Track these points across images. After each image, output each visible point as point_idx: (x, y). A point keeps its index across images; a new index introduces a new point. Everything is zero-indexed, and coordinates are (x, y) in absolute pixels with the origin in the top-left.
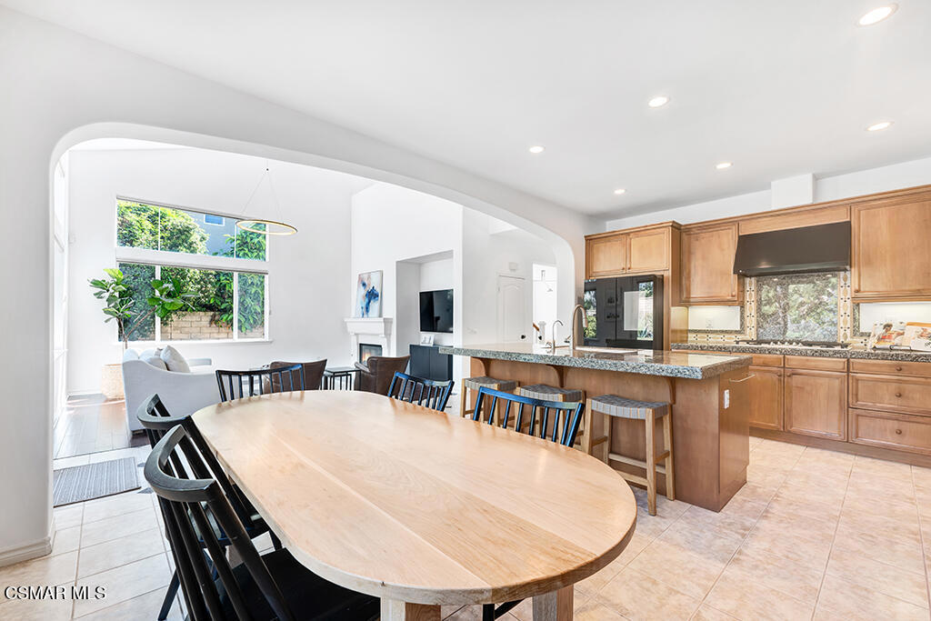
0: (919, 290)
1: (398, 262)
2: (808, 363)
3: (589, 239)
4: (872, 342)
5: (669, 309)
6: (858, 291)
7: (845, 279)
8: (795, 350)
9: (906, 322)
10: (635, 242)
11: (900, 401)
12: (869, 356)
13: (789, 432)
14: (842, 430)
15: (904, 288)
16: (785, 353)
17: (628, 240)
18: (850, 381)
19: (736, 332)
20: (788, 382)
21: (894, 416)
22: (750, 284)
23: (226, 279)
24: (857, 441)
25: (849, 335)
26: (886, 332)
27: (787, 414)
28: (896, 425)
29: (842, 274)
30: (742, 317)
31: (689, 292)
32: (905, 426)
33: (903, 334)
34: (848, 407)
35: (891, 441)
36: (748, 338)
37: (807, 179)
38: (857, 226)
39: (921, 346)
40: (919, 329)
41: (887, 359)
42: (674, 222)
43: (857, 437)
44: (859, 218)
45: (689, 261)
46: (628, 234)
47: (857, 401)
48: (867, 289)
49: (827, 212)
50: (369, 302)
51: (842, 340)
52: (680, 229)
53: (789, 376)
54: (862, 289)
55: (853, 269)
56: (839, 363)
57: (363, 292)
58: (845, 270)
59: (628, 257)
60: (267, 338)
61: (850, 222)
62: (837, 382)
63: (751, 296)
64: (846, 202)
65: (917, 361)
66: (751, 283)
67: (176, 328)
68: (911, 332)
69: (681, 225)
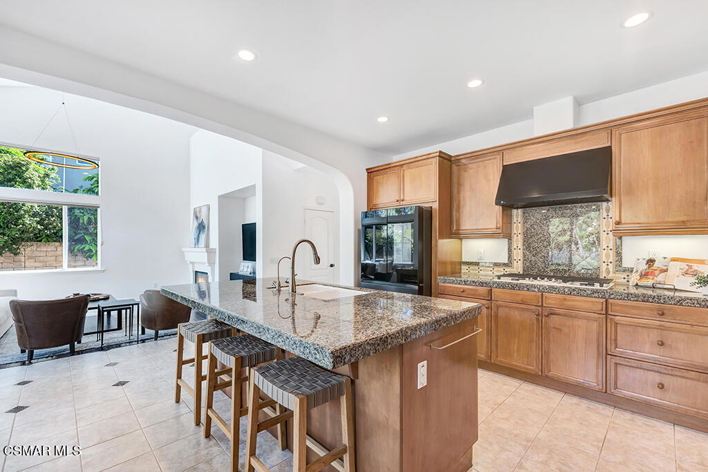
0: (684, 222)
1: (219, 197)
2: (565, 303)
3: (370, 172)
4: (634, 278)
5: (437, 241)
6: (618, 223)
7: (608, 210)
8: (553, 287)
9: (670, 256)
10: (408, 173)
11: (662, 350)
12: (628, 296)
13: (547, 376)
14: (600, 379)
15: (667, 219)
16: (543, 290)
17: (402, 171)
18: (609, 324)
19: (505, 264)
20: (546, 322)
21: (656, 368)
22: (517, 217)
23: (81, 212)
24: (616, 392)
25: (611, 270)
26: (649, 267)
27: (544, 357)
28: (658, 378)
29: (604, 204)
30: (510, 250)
31: (458, 224)
32: (667, 380)
33: (666, 271)
34: (607, 354)
35: (653, 397)
36: (514, 271)
37: (568, 101)
38: (617, 152)
39: (685, 285)
40: (684, 266)
41: (647, 301)
42: (440, 152)
43: (616, 388)
44: (620, 142)
45: (459, 192)
46: (402, 166)
47: (616, 347)
48: (628, 222)
49: (589, 137)
50: (199, 233)
51: (604, 275)
52: (450, 161)
53: (547, 316)
54: (623, 222)
55: (614, 199)
56: (598, 303)
57: (196, 224)
58: (607, 201)
59: (401, 189)
60: (99, 268)
61: (610, 147)
62: (595, 325)
63: (518, 228)
64: (607, 125)
65: (681, 304)
66: (517, 214)
67: (30, 258)
68: (675, 268)
69: (451, 156)
